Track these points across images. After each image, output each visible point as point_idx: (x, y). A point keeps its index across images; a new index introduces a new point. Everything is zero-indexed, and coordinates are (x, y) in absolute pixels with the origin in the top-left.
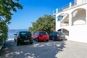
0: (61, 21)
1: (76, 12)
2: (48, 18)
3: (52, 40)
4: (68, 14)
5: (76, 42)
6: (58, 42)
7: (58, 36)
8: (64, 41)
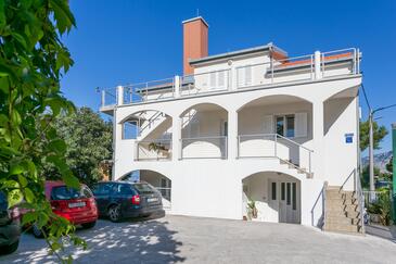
0: (139, 139)
1: (193, 112)
2: (79, 122)
3: (107, 218)
4: (166, 116)
5: (199, 218)
6: (136, 226)
7: (137, 200)
8: (158, 220)
